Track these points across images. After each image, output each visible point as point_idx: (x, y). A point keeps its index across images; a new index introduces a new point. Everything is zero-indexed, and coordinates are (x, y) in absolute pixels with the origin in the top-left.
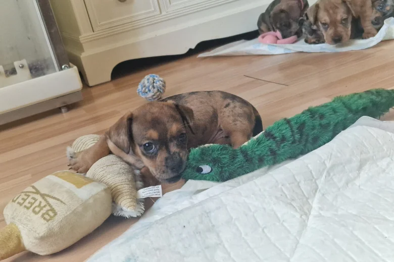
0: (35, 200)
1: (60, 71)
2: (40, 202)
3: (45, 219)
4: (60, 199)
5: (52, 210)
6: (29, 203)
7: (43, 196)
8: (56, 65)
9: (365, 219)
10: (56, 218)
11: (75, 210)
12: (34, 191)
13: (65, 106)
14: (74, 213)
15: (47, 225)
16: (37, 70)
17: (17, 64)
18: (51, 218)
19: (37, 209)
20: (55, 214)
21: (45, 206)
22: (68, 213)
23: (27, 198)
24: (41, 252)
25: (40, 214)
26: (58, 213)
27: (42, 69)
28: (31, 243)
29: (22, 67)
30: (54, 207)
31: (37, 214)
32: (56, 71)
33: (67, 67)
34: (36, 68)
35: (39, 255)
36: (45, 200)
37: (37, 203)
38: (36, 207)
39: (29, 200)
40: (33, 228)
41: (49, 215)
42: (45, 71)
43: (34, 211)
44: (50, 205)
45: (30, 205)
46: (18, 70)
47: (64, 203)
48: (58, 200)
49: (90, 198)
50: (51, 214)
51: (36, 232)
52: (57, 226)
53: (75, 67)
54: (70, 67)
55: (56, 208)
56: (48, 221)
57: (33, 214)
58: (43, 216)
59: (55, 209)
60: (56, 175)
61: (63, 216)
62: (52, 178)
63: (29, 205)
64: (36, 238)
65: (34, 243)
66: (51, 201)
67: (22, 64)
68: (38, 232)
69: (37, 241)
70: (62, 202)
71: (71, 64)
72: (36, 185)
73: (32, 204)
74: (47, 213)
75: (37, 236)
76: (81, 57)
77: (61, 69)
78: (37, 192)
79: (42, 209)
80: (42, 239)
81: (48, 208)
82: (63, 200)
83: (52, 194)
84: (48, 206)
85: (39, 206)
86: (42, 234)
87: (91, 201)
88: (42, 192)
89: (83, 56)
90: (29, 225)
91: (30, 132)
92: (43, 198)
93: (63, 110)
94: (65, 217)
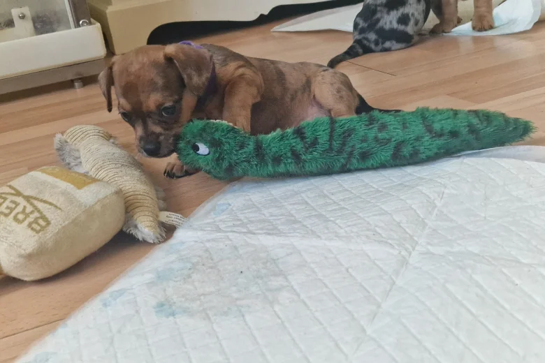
0: (17, 204)
1: (75, 27)
2: (25, 207)
3: (32, 229)
4: (54, 202)
5: (43, 217)
6: (8, 208)
7: (28, 198)
8: (71, 19)
9: (490, 259)
10: (50, 228)
11: (76, 219)
12: (13, 192)
13: (80, 79)
14: (74, 222)
15: (36, 238)
16: (43, 24)
17: (15, 12)
18: (43, 228)
19: (21, 217)
20: (48, 223)
21: (32, 212)
22: (67, 223)
23: (4, 202)
24: (27, 276)
25: (26, 223)
26: (52, 222)
27: (51, 23)
28: (12, 263)
29: (23, 17)
30: (44, 213)
31: (21, 223)
32: (69, 28)
33: (87, 24)
34: (42, 21)
35: (23, 281)
36: (32, 204)
37: (20, 209)
38: (18, 213)
39: (7, 203)
40: (16, 242)
41: (39, 225)
42: (55, 26)
43: (15, 219)
44: (39, 211)
45: (9, 211)
46: (17, 21)
47: (60, 209)
48: (51, 204)
49: (96, 203)
50: (42, 222)
51: (20, 247)
52: (52, 240)
53: (98, 25)
54: (90, 23)
55: (49, 215)
56: (38, 232)
57: (14, 224)
58: (30, 225)
59: (47, 216)
60: (43, 171)
61: (60, 227)
62: (37, 175)
63: (7, 211)
64: (21, 256)
65: (17, 263)
66: (40, 205)
67: (22, 14)
68: (24, 247)
69: (22, 260)
70: (56, 207)
71: (92, 20)
72: (15, 183)
73: (12, 210)
74: (36, 221)
75: (23, 252)
76: (107, 11)
77: (77, 25)
78: (18, 194)
79: (27, 216)
80: (30, 257)
81: (36, 214)
82: (58, 205)
83: (41, 197)
84: (36, 211)
85: (24, 211)
86: (29, 250)
87: (98, 208)
88: (26, 194)
89: (110, 10)
90: (9, 239)
91: (29, 110)
92: (28, 201)
93: (76, 84)
94: (63, 227)
